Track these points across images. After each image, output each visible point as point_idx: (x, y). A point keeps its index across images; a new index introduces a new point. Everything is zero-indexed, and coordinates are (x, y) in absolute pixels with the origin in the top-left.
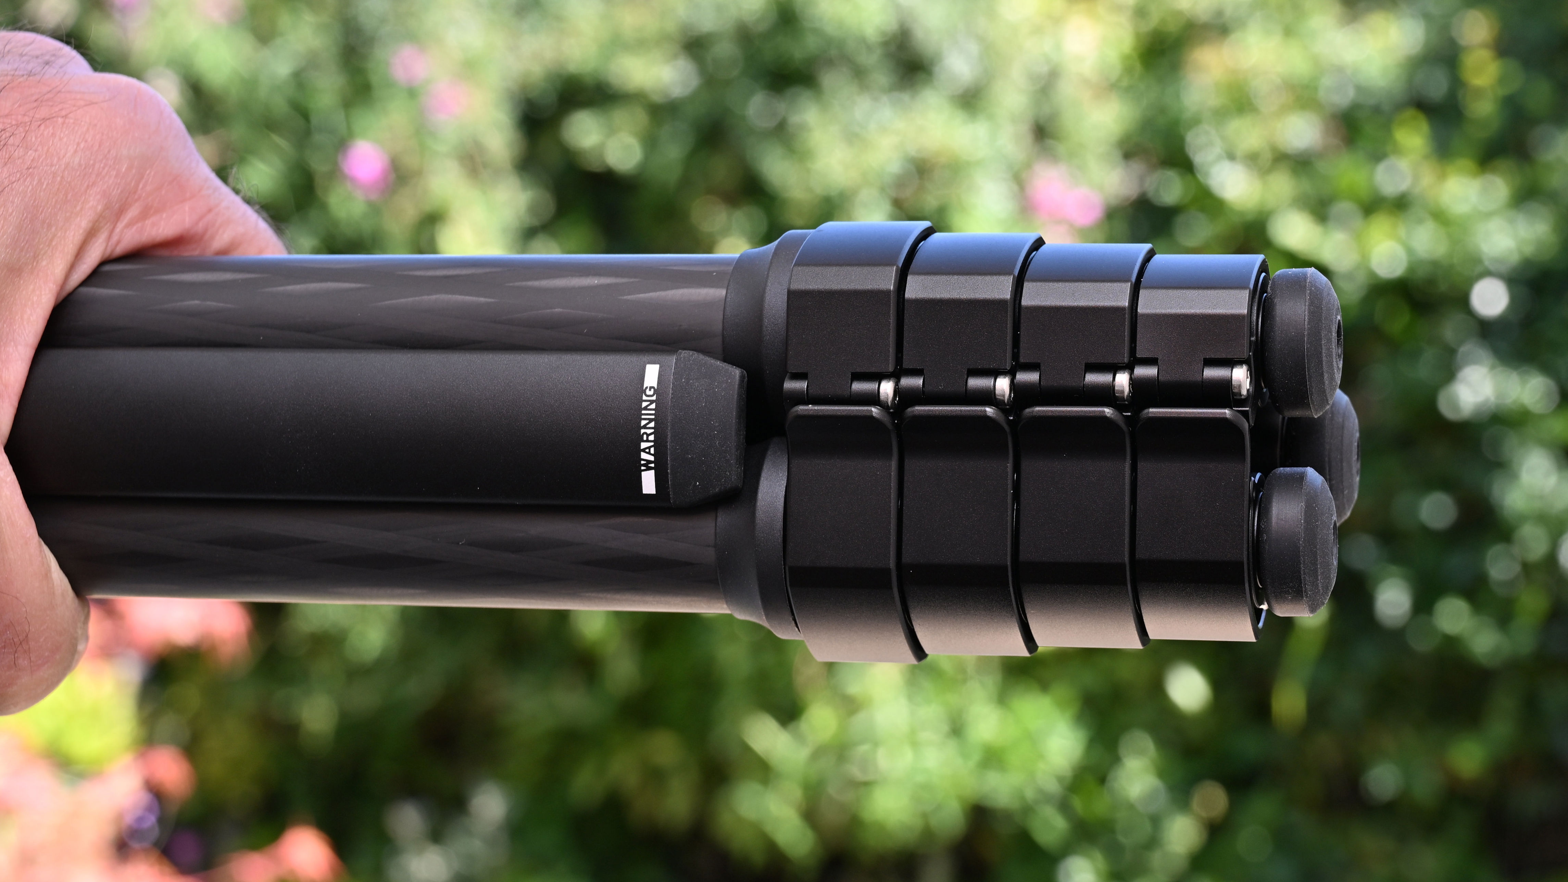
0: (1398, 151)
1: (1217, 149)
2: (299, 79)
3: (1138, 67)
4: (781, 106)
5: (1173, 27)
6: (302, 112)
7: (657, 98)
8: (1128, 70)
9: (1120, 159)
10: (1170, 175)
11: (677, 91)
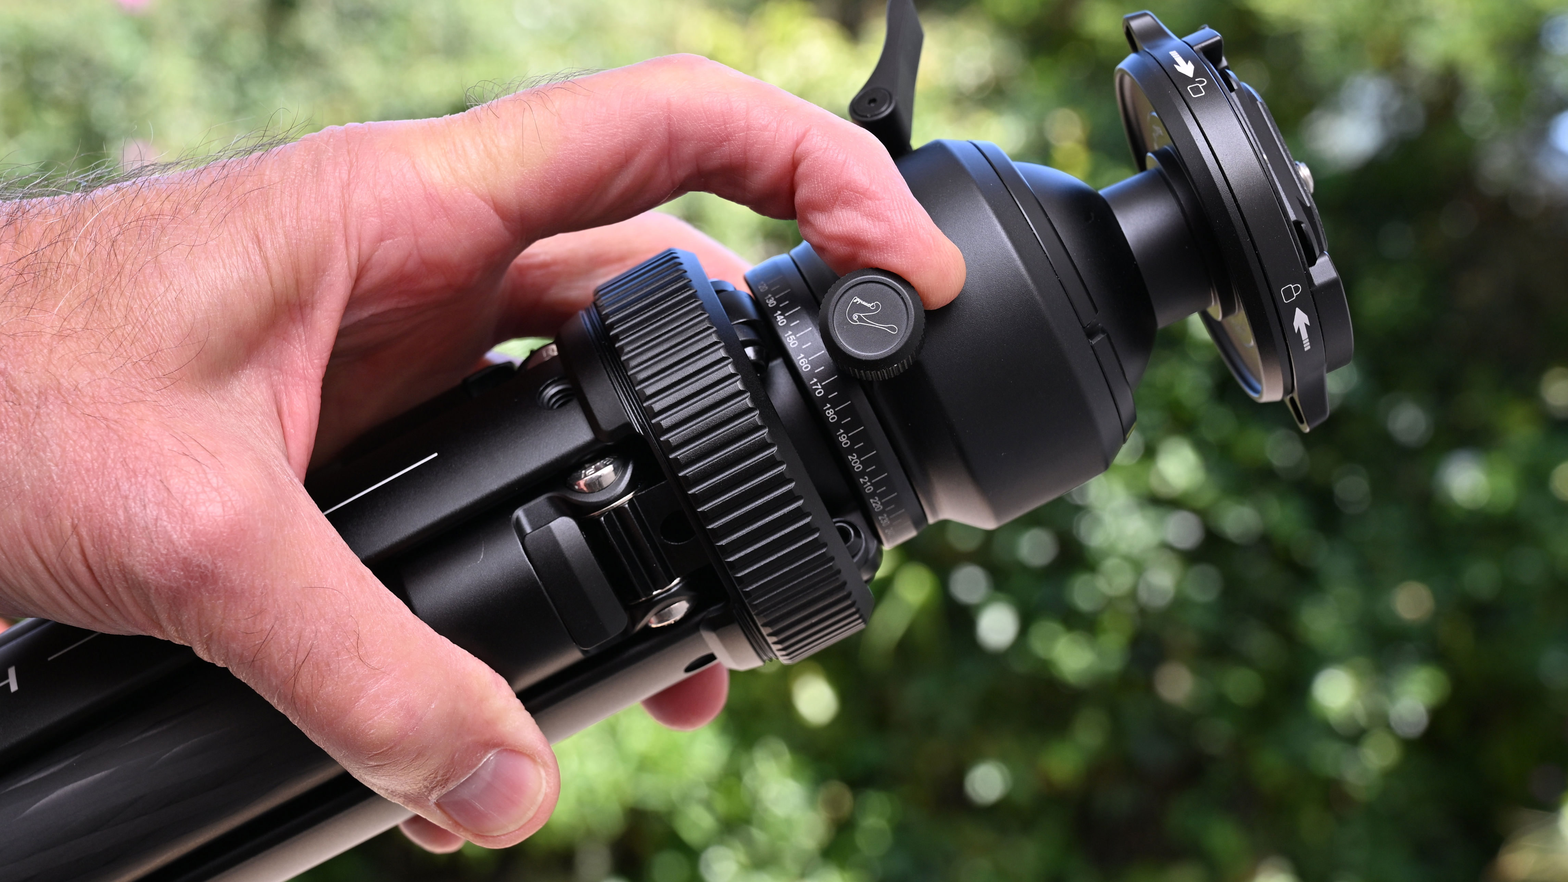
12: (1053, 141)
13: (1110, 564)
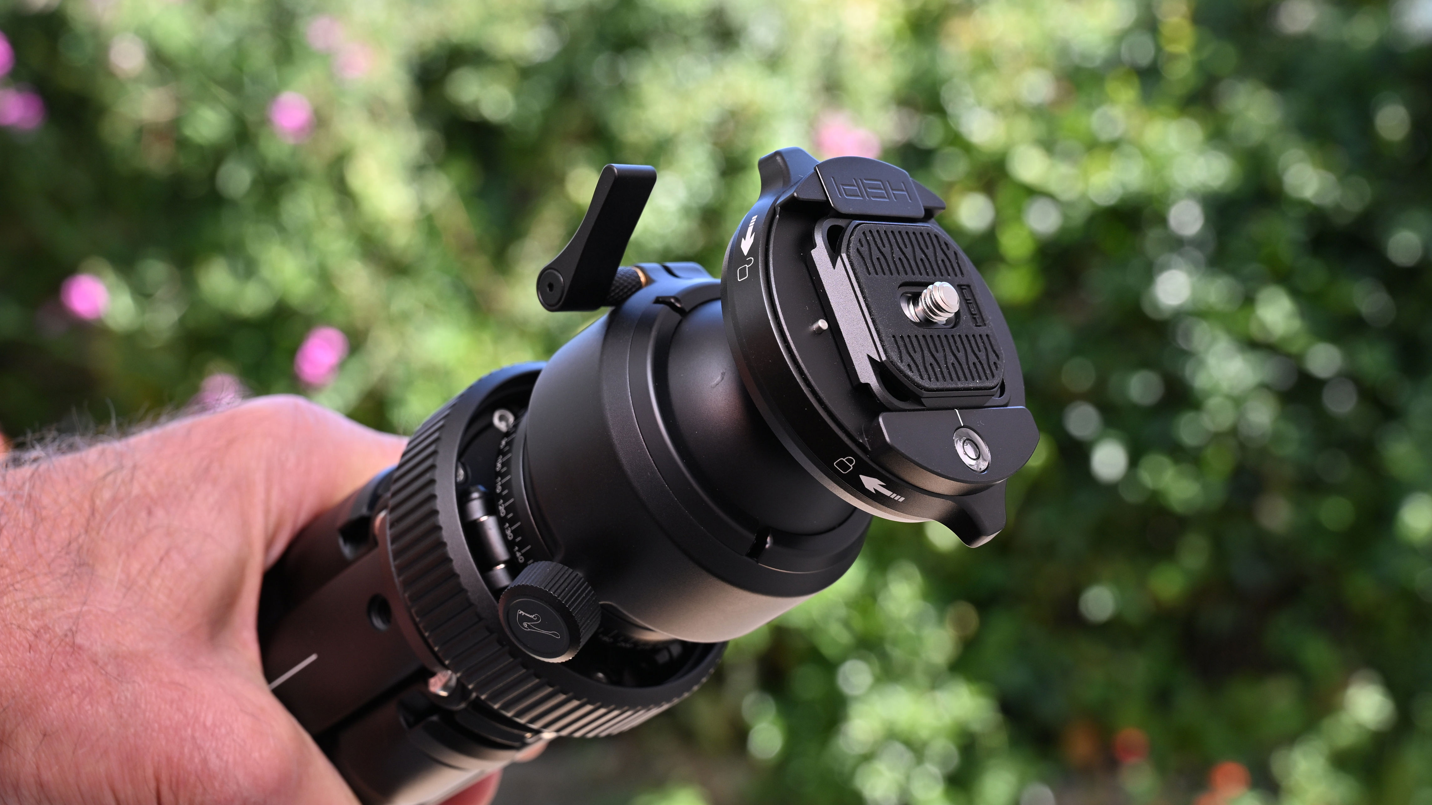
0: (1110, 101)
1: (970, 100)
3: (908, 34)
4: (622, 66)
5: (933, 6)
6: (239, 68)
7: (524, 63)
9: (893, 108)
10: (933, 119)
11: (538, 58)
12: (1159, 16)
13: (1213, 403)
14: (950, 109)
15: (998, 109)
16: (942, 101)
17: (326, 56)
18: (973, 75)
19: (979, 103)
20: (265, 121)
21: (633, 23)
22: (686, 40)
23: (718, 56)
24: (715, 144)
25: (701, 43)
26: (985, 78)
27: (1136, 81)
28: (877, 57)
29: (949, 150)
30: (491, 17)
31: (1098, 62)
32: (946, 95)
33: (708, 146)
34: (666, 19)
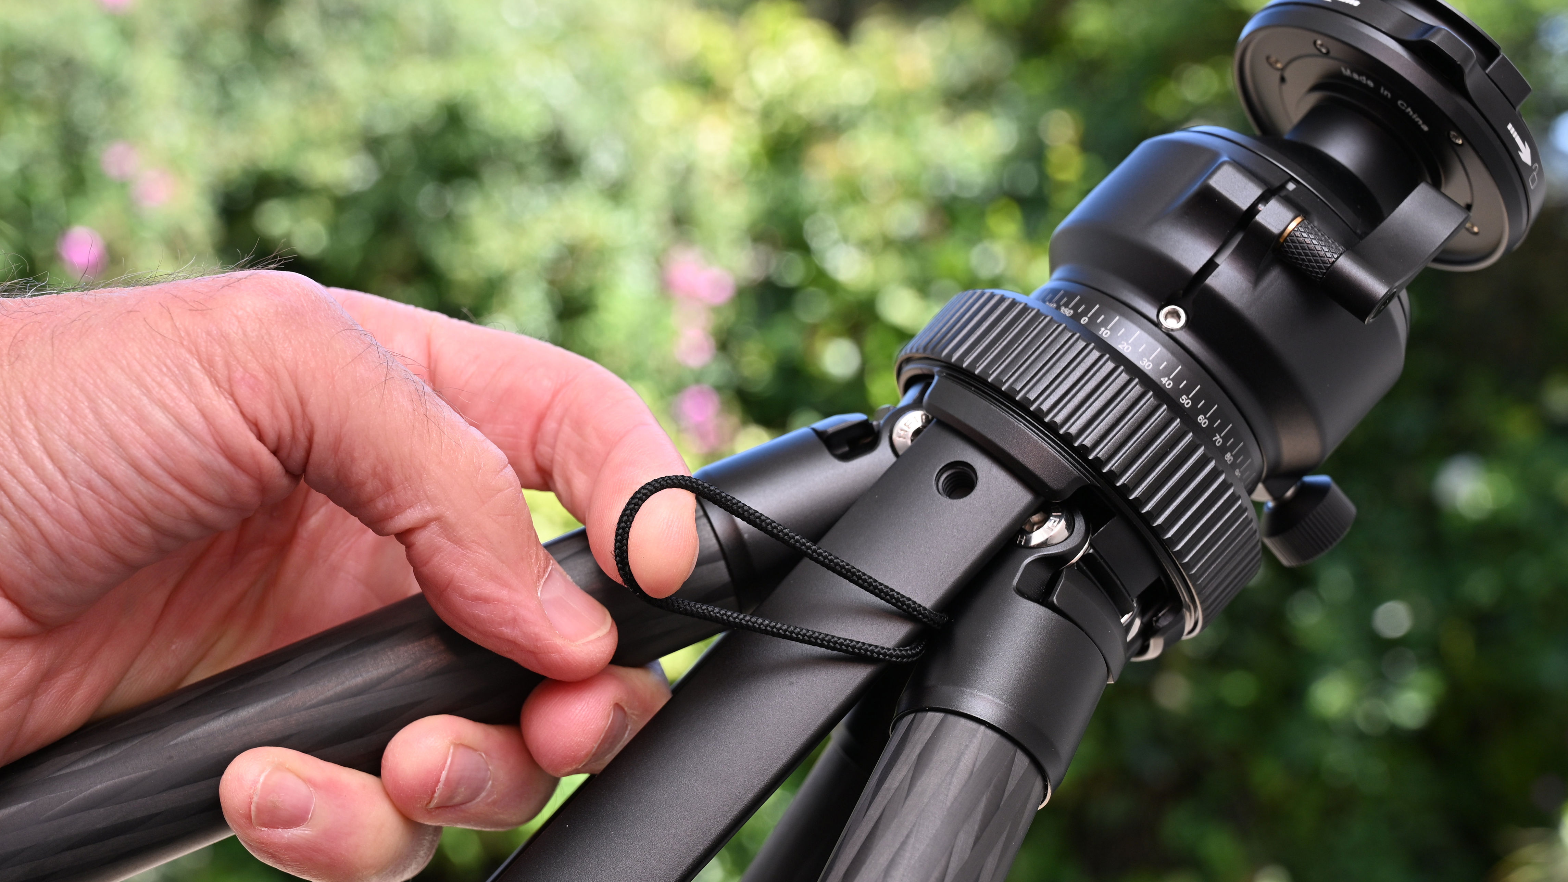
0: (992, 236)
1: (835, 235)
2: (25, 176)
3: (765, 162)
4: (449, 198)
5: (794, 130)
6: (25, 200)
7: (340, 193)
8: (755, 165)
9: (749, 243)
10: (793, 257)
11: (357, 186)
12: (1047, 142)
14: (815, 244)
15: (865, 245)
16: (805, 236)
17: (123, 185)
18: (838, 205)
19: (845, 239)
20: (54, 258)
21: (462, 150)
22: (519, 169)
23: (557, 187)
24: (552, 283)
25: (537, 171)
26: (851, 212)
27: (1017, 214)
28: (732, 186)
29: (812, 289)
30: (304, 142)
31: (976, 192)
32: (810, 227)
33: (544, 285)
34: (499, 143)
